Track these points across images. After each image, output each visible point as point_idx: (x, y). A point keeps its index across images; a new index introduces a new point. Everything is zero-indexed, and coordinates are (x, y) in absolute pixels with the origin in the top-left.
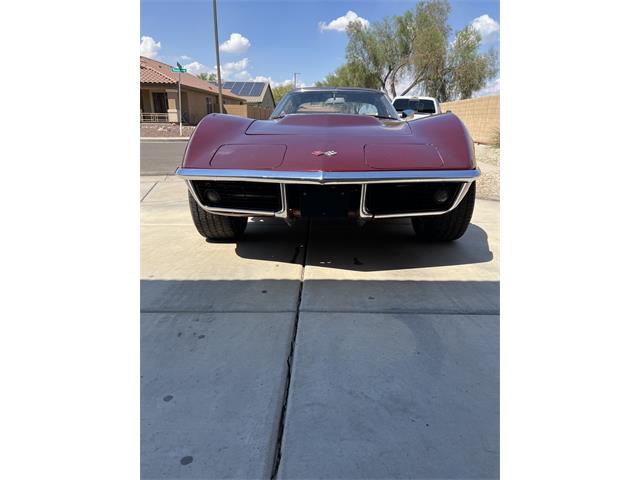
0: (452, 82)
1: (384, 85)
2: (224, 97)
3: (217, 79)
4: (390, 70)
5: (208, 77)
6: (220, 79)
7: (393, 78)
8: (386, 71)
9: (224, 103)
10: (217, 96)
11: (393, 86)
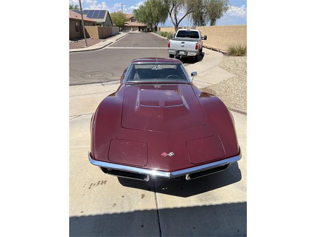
0: (206, 13)
1: (170, 14)
2: (85, 21)
3: (79, 7)
4: (174, 6)
5: (74, 7)
6: (81, 9)
7: (175, 10)
8: (172, 6)
9: (85, 25)
10: (80, 21)
11: (175, 15)
